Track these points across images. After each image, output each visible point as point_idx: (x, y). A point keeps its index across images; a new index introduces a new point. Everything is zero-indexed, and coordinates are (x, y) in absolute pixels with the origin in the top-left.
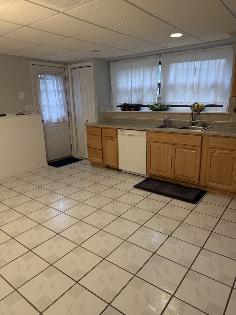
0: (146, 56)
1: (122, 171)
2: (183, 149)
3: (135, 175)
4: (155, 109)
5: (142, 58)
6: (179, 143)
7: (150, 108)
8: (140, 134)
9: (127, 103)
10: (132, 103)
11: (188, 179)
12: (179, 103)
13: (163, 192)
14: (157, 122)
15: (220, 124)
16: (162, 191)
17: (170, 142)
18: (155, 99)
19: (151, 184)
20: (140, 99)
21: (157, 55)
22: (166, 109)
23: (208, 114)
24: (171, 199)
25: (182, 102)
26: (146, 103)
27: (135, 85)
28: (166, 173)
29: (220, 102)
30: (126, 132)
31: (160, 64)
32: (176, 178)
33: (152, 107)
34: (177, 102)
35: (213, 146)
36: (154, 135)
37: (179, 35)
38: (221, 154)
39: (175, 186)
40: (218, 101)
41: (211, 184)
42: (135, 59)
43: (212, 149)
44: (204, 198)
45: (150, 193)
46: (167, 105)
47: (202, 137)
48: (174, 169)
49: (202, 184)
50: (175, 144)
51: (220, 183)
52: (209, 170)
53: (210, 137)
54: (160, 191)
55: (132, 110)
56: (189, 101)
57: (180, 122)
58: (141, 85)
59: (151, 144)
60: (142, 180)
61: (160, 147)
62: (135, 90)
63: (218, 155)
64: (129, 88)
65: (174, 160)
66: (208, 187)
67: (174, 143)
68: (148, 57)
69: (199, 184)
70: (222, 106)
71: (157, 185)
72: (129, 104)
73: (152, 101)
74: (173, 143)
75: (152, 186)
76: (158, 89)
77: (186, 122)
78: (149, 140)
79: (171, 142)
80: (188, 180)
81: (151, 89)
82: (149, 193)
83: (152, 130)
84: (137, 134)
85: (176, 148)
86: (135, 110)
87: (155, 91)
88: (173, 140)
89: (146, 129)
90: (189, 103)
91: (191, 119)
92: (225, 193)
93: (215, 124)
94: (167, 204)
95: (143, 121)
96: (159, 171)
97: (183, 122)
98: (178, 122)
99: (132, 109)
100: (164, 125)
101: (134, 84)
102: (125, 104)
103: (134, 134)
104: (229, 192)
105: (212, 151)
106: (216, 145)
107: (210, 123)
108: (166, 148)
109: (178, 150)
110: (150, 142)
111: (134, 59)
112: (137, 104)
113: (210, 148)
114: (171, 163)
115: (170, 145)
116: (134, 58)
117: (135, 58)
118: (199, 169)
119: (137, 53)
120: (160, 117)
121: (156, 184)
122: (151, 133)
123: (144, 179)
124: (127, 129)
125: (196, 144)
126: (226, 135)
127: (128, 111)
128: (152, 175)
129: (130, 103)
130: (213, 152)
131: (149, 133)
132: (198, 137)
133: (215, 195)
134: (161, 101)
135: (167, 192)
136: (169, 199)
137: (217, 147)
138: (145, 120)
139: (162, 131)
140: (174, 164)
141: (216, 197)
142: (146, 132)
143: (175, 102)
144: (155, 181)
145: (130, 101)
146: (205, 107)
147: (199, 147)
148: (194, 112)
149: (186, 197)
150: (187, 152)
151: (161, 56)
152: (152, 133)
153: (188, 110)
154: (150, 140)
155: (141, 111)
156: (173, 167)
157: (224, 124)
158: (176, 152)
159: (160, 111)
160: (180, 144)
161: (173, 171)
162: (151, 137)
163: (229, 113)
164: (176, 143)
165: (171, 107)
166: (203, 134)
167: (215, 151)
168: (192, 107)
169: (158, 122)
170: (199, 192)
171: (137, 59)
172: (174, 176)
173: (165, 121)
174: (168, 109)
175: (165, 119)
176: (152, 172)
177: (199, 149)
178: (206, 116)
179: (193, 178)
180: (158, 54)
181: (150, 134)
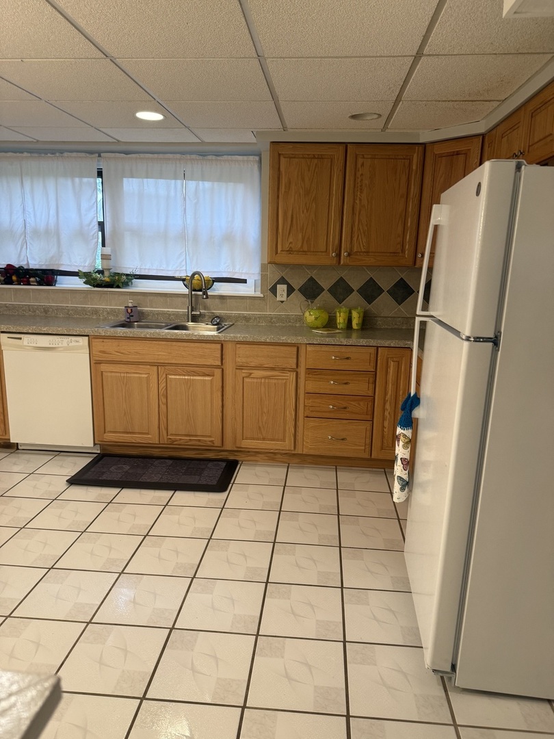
0: (61, 152)
1: (20, 447)
2: (184, 375)
3: (62, 453)
4: (99, 282)
5: (49, 155)
6: (173, 362)
7: (84, 280)
8: (70, 344)
9: (16, 263)
10: (28, 264)
11: (199, 440)
12: (155, 271)
13: (148, 481)
14: (105, 313)
15: (247, 319)
16: (145, 479)
17: (152, 361)
18: (95, 259)
19: (113, 468)
20: (52, 257)
21: (91, 153)
22: (126, 284)
23: (222, 297)
24: (170, 493)
25: (162, 268)
26: (70, 266)
27: (33, 219)
28: (148, 434)
29: (242, 273)
30: (26, 339)
31: (100, 174)
32: (173, 442)
33: (88, 277)
34: (149, 269)
35: (246, 365)
36: (110, 346)
37: (156, 117)
38: (261, 378)
39: (170, 462)
40: (237, 270)
41: (247, 444)
42: (29, 155)
43: (243, 371)
44: (236, 476)
45: (117, 490)
46: (127, 275)
47: (222, 345)
48: (165, 422)
49: (229, 446)
50: (163, 365)
51: (264, 439)
52: (241, 414)
53: (238, 346)
54: (140, 480)
55: (33, 282)
56: (177, 267)
57: (163, 314)
58: (52, 221)
59: (103, 367)
60: (83, 462)
61: (128, 375)
62: (36, 233)
63: (255, 380)
64: (19, 226)
65: (164, 400)
66: (239, 451)
67: (162, 361)
68: (66, 154)
69: (222, 449)
70: (244, 281)
71: (127, 468)
72: (21, 268)
73: (85, 261)
74: (159, 361)
75: (115, 472)
76: (100, 233)
77: (177, 315)
78: (97, 359)
79: (155, 361)
80: (200, 444)
81: (81, 234)
82: (114, 491)
83: (103, 334)
84: (60, 345)
85: (166, 375)
86: (40, 284)
87: (92, 239)
88: (158, 355)
89: (87, 331)
90: (178, 272)
91: (188, 308)
92: (272, 457)
93: (238, 318)
94: (165, 506)
95: (68, 310)
96: (128, 433)
97: (170, 315)
98: (158, 314)
99: (32, 279)
100: (128, 320)
101: (32, 216)
102: (9, 266)
103: (54, 346)
104: (282, 454)
105: (244, 375)
106: (251, 362)
107: (229, 317)
108: (143, 376)
109: (173, 377)
110: (98, 363)
111: (25, 154)
112: (44, 267)
113: (240, 368)
114: (157, 409)
115: (152, 367)
116: (28, 152)
117: (31, 151)
118: (221, 414)
119: (38, 141)
120: (114, 302)
121: (124, 466)
122: (102, 340)
123: (90, 460)
124: (30, 331)
125: (210, 362)
126: (268, 340)
127: (20, 284)
128: (110, 445)
129: (23, 263)
130: (246, 377)
131: (96, 343)
132: (213, 346)
133: (255, 465)
134: (111, 263)
135: (156, 479)
136: (166, 494)
137: (253, 364)
138: (72, 310)
139: (131, 335)
140: (165, 410)
141: (259, 470)
142: (87, 338)
143: (145, 269)
144: (118, 458)
145: (23, 260)
146: (214, 281)
147: (217, 367)
148: (193, 293)
149: (203, 482)
150: (193, 379)
151: (100, 156)
152: (105, 340)
153: (179, 288)
154: (100, 359)
155: (58, 286)
156: (163, 418)
157: (255, 318)
158: (168, 381)
159: (112, 287)
160: (176, 364)
161: (162, 427)
162: (100, 352)
163: (262, 296)
164: (166, 362)
165: (136, 278)
166: (223, 339)
167: (251, 374)
168: (185, 282)
169: (108, 313)
170: (224, 464)
171: (36, 155)
172: (166, 439)
173: (129, 311)
174: (130, 283)
175: (128, 307)
176: (110, 437)
177: (218, 372)
178: (217, 301)
179: (210, 436)
180: (94, 151)
181: (98, 345)
